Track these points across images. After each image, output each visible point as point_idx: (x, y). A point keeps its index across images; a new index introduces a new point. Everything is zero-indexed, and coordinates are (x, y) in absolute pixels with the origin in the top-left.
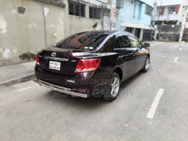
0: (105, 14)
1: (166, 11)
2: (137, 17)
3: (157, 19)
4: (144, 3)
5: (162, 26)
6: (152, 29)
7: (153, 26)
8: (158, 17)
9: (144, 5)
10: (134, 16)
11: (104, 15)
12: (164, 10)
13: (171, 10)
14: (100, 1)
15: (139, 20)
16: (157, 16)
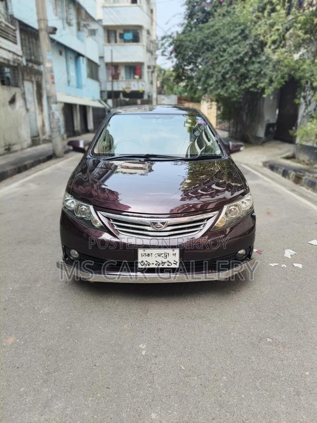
0: (26, 77)
1: (122, 72)
2: (74, 82)
3: (109, 88)
4: (83, 56)
5: (121, 100)
6: (106, 107)
7: (105, 101)
8: (110, 83)
9: (83, 60)
10: (69, 82)
11: (23, 79)
12: (118, 72)
13: (130, 73)
14: (10, 51)
15: (79, 90)
16: (108, 81)
